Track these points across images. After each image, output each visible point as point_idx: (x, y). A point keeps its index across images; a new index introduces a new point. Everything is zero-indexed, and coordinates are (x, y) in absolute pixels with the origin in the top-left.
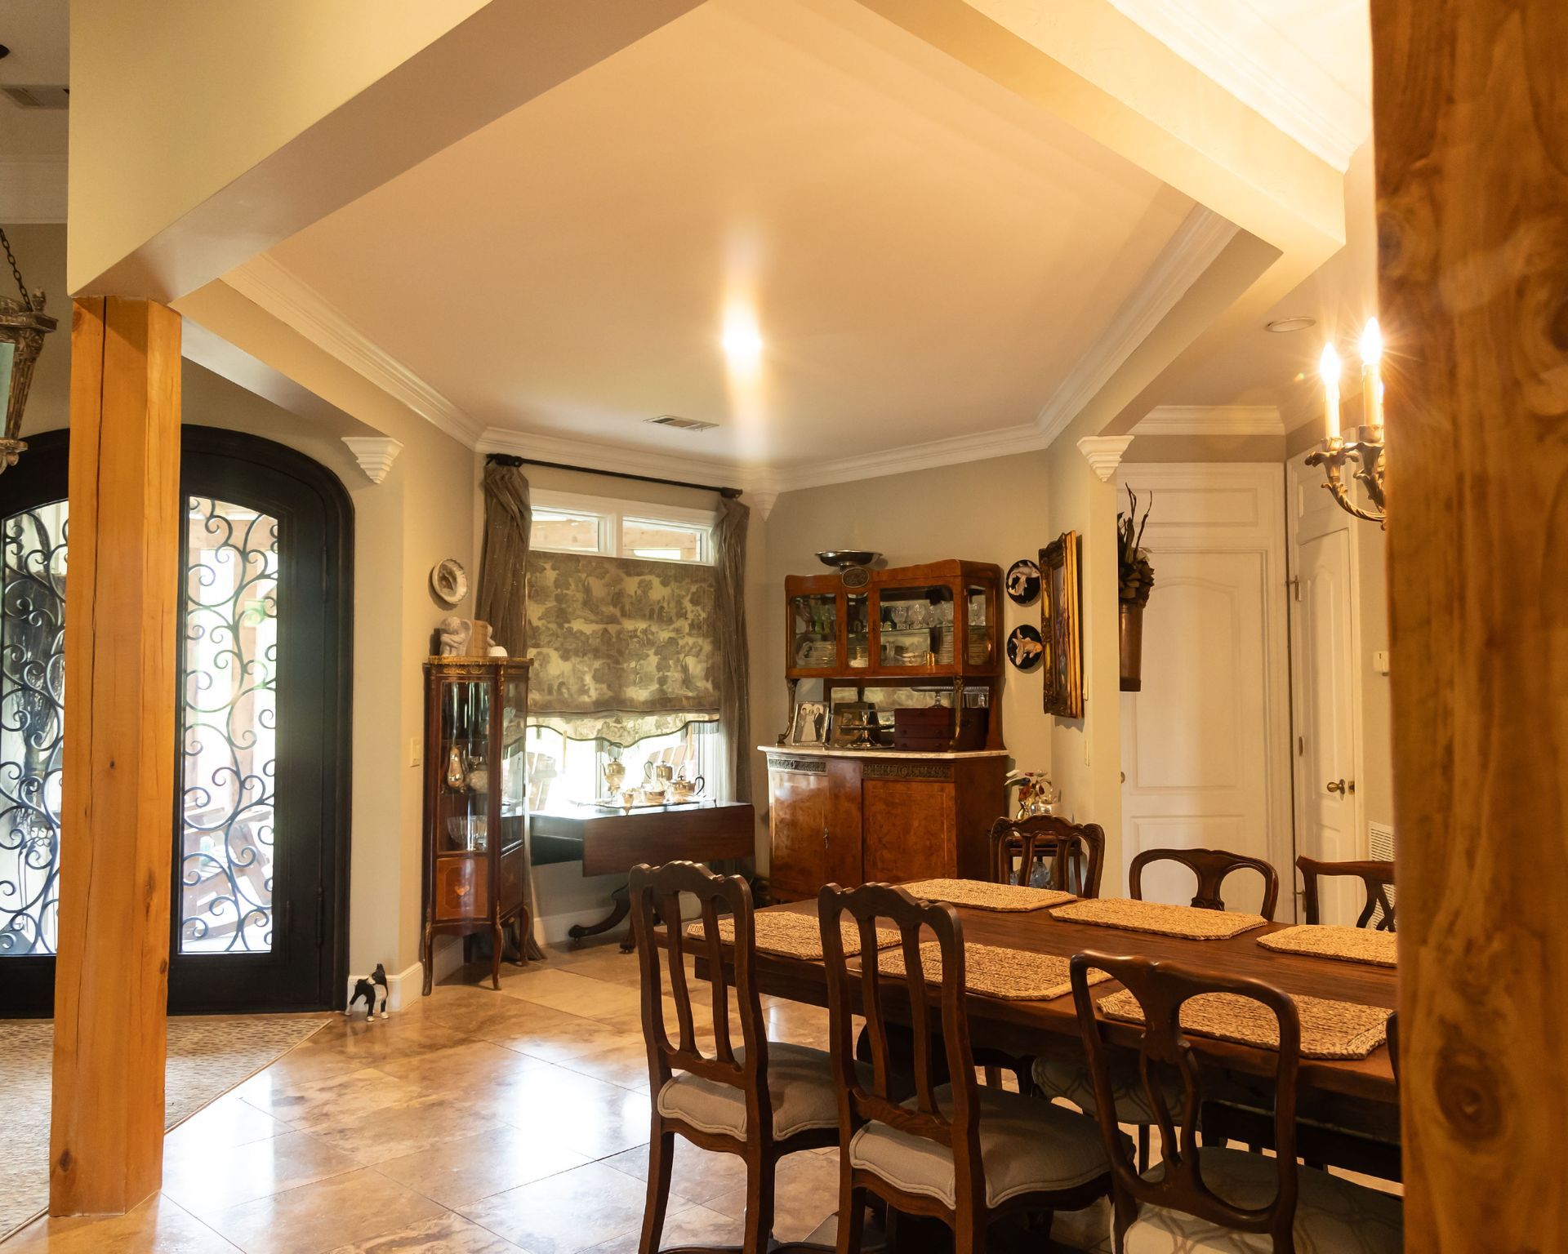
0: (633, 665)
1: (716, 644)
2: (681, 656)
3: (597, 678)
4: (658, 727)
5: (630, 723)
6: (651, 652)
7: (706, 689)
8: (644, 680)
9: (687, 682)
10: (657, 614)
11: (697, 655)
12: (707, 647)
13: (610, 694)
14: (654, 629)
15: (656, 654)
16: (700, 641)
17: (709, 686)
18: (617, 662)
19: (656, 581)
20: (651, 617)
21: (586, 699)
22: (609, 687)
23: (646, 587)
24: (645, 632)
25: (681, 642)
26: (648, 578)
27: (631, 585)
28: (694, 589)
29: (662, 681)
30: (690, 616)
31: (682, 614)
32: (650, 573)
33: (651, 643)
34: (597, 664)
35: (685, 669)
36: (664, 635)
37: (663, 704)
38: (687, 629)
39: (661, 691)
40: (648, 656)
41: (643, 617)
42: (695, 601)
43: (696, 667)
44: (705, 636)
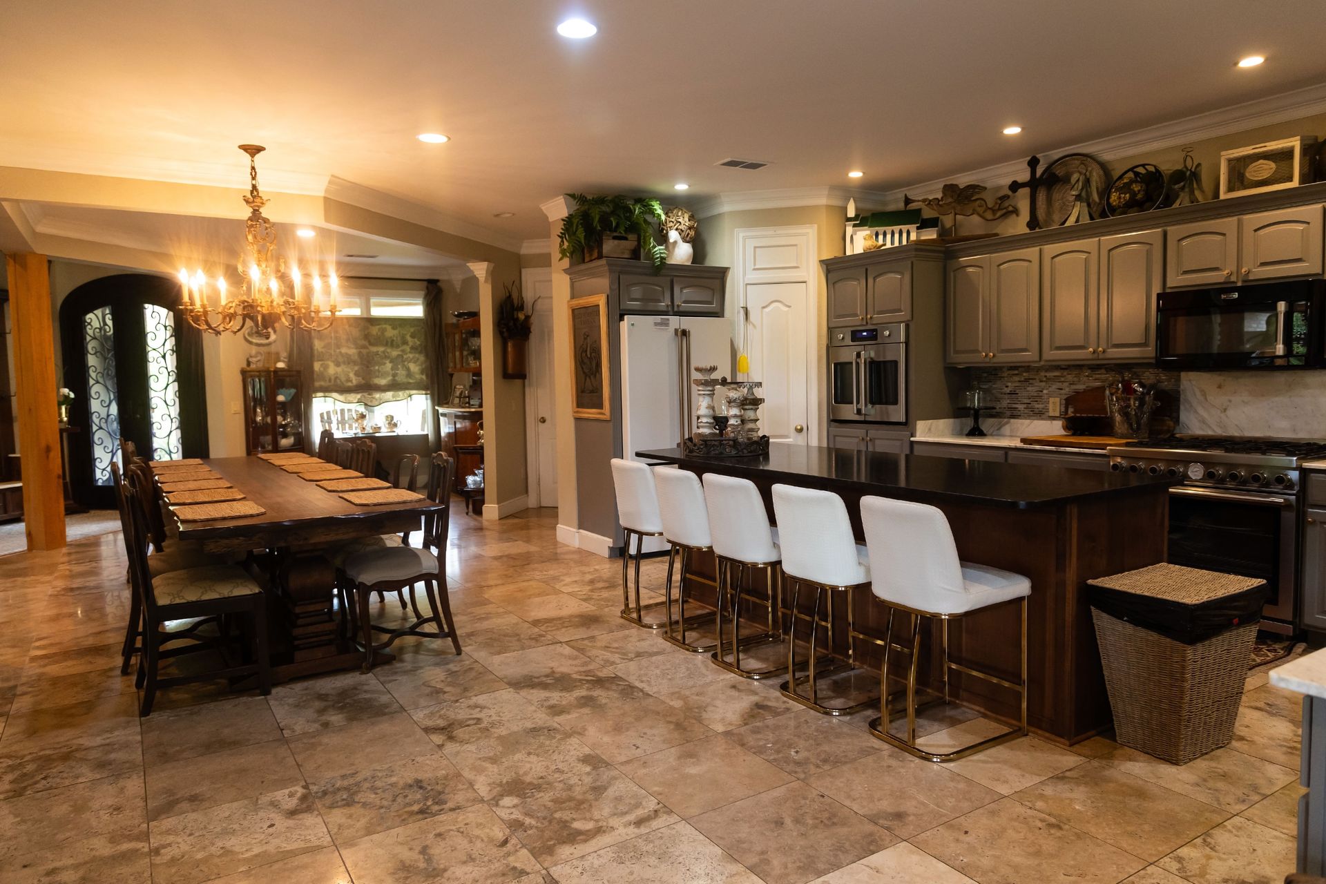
0: (377, 368)
1: (427, 356)
2: (406, 363)
3: (356, 374)
4: (393, 397)
5: (377, 395)
6: (387, 362)
7: (422, 379)
8: (384, 375)
9: (409, 375)
10: (391, 343)
11: (415, 362)
12: (422, 358)
13: (363, 382)
14: (389, 350)
15: (390, 362)
16: (417, 355)
17: (424, 377)
18: (368, 367)
19: (388, 327)
20: (386, 345)
21: (350, 384)
22: (363, 379)
23: (383, 331)
24: (384, 352)
25: (405, 357)
26: (384, 326)
27: (375, 330)
28: (412, 330)
29: (394, 375)
30: (411, 344)
31: (405, 343)
32: (385, 324)
33: (386, 357)
34: (356, 368)
35: (408, 369)
36: (395, 353)
37: (395, 386)
38: (408, 350)
39: (394, 380)
40: (385, 364)
41: (382, 345)
42: (413, 336)
43: (414, 368)
44: (420, 353)
